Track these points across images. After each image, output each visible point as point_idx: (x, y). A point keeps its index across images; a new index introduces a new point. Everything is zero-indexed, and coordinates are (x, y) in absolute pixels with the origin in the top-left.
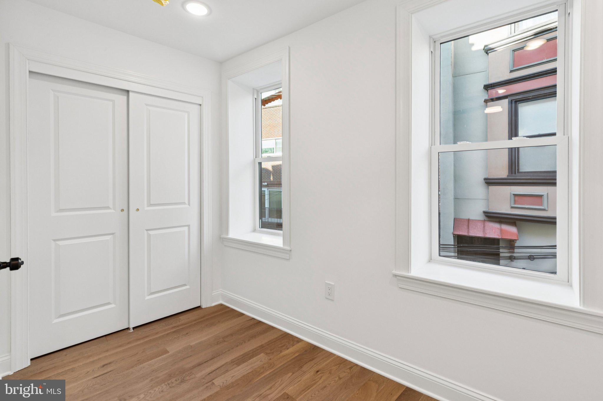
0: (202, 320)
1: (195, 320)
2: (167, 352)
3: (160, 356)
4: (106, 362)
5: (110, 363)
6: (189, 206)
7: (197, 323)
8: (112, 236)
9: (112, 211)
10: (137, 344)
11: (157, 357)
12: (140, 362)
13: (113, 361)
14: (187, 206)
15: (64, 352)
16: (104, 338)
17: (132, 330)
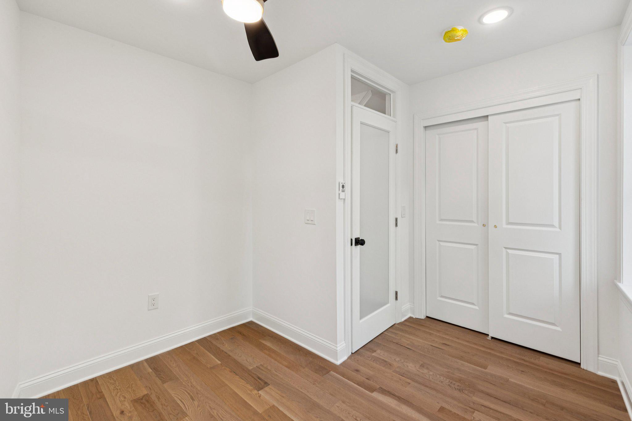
0: (560, 374)
1: (551, 370)
2: (485, 368)
3: (477, 366)
4: (448, 343)
5: (448, 345)
6: (560, 230)
7: (549, 372)
8: (476, 246)
9: (476, 225)
10: (480, 349)
11: (475, 364)
12: (461, 358)
13: (451, 346)
14: (558, 230)
15: (441, 323)
16: (469, 331)
17: (489, 338)
